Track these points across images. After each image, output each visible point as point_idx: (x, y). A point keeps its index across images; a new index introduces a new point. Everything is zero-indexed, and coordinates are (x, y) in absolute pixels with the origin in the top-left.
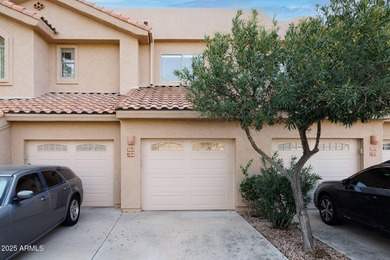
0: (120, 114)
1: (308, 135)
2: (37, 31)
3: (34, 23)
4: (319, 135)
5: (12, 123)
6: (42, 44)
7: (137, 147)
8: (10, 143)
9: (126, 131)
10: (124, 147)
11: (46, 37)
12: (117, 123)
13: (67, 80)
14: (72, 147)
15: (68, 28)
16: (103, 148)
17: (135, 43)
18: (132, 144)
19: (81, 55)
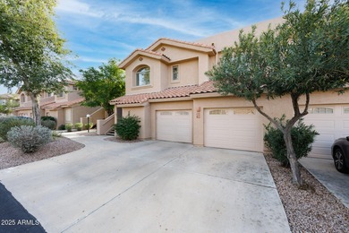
0: (192, 96)
1: (299, 103)
2: (162, 61)
3: (160, 58)
4: (308, 102)
5: (151, 103)
6: (164, 66)
7: (201, 113)
8: (150, 112)
9: (196, 105)
10: (195, 113)
11: (166, 63)
12: (191, 101)
13: (175, 81)
14: (174, 113)
15: (174, 56)
16: (187, 113)
17: (207, 56)
18: (199, 111)
19: (182, 69)
